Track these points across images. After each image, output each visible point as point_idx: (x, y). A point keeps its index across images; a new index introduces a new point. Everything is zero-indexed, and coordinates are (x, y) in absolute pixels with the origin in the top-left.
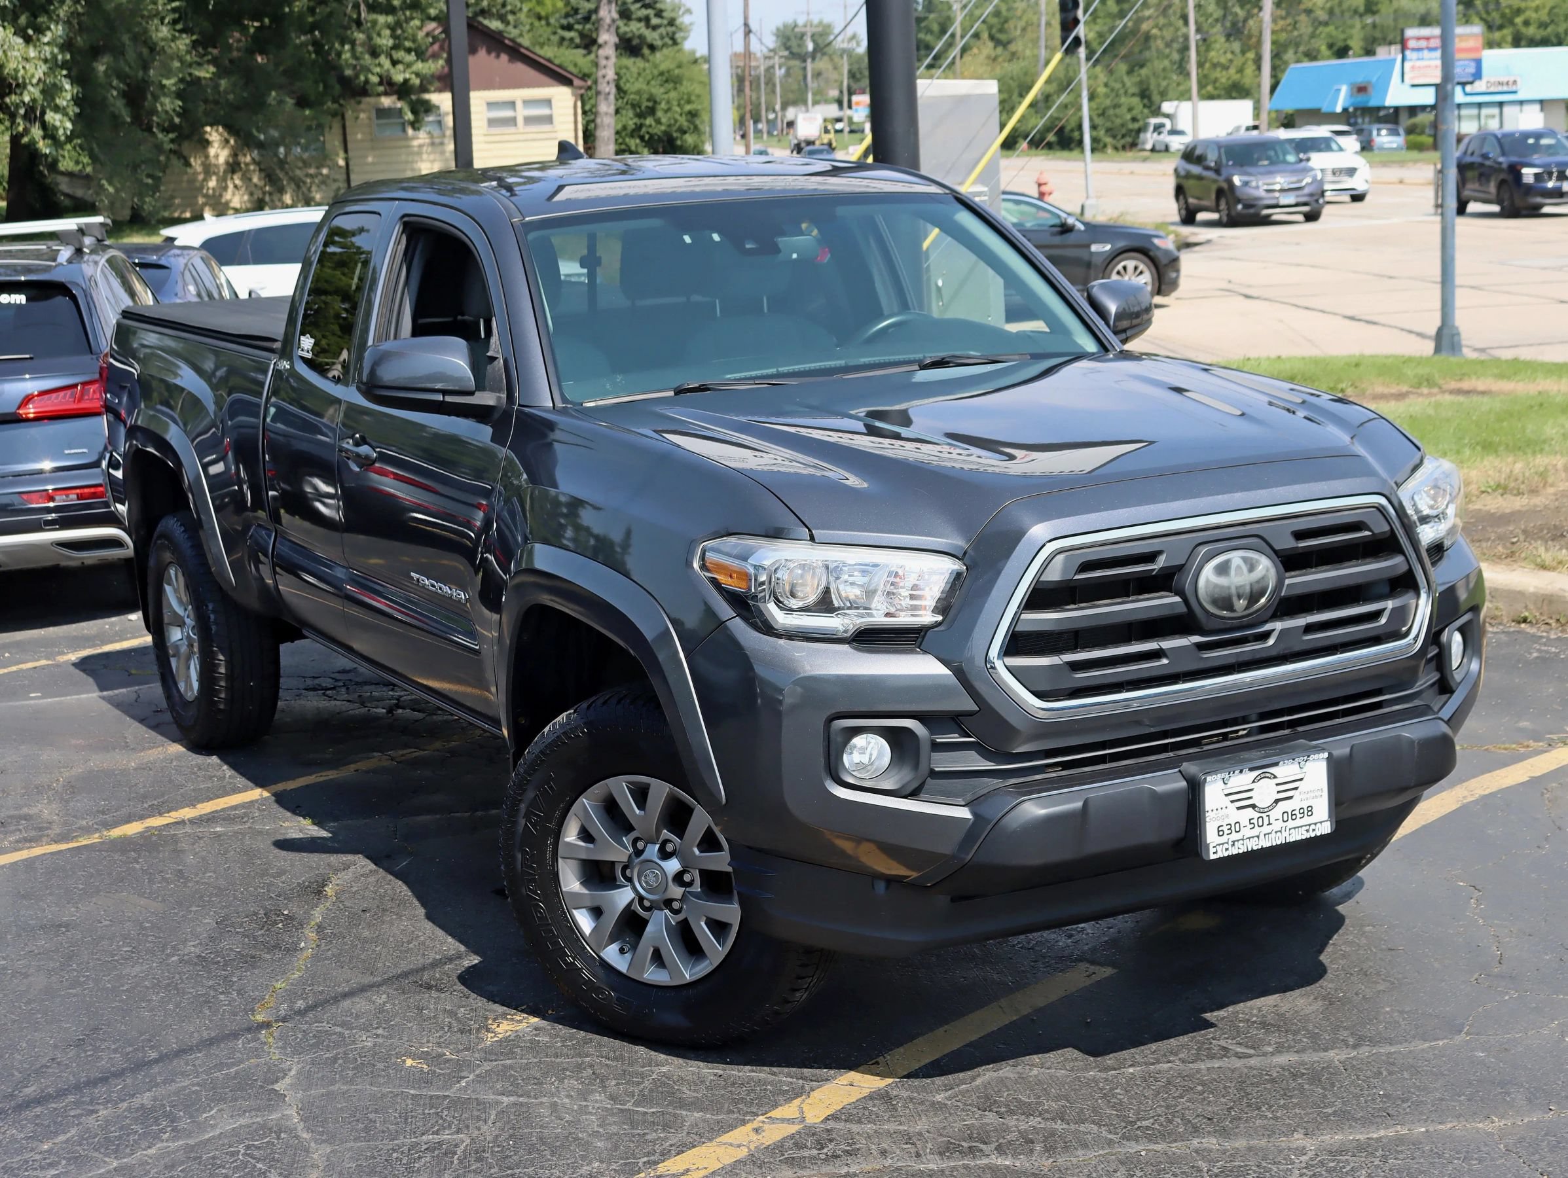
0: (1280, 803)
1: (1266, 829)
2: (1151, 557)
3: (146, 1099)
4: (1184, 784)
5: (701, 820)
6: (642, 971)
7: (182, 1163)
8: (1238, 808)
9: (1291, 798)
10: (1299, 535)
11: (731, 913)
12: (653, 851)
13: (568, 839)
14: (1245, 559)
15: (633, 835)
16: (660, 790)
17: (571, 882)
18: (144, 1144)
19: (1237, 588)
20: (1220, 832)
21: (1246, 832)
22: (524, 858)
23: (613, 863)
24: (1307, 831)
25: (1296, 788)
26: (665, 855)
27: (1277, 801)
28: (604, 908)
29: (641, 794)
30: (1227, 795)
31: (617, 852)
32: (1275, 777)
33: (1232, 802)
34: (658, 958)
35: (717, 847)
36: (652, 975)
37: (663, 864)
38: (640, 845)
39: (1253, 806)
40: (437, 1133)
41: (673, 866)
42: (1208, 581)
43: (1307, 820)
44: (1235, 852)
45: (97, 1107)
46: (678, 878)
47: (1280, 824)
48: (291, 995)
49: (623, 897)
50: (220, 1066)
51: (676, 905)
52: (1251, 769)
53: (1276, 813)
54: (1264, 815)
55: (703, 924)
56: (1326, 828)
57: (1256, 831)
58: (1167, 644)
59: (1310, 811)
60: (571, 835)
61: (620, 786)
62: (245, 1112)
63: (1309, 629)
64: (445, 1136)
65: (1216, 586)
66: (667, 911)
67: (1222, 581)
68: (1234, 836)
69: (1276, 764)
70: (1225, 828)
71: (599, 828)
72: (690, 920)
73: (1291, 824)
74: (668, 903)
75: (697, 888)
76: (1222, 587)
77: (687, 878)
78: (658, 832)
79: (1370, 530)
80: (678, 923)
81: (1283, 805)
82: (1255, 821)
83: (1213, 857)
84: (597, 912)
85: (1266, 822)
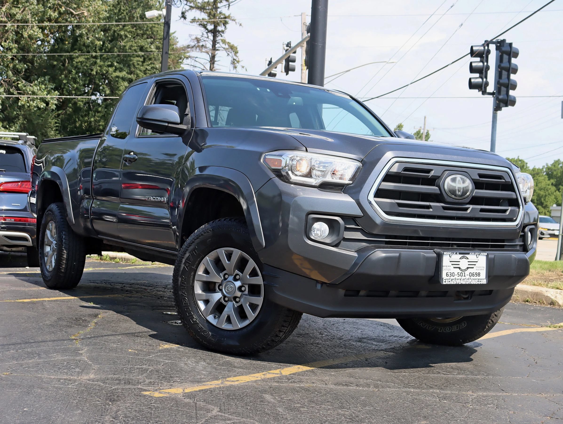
0: (469, 269)
1: (463, 277)
2: (428, 171)
3: (29, 350)
4: (435, 255)
5: (252, 264)
6: (222, 324)
7: (42, 364)
8: (454, 268)
9: (473, 268)
10: (481, 176)
11: (259, 301)
12: (231, 278)
13: (199, 273)
14: (462, 179)
15: (225, 272)
16: (237, 253)
17: (198, 290)
18: (27, 359)
19: (458, 187)
20: (447, 275)
22: (182, 280)
23: (215, 283)
24: (478, 281)
25: (475, 265)
26: (235, 280)
27: (468, 268)
28: (210, 300)
29: (229, 256)
30: (450, 262)
31: (217, 279)
32: (468, 259)
33: (452, 264)
34: (229, 320)
35: (257, 275)
36: (225, 326)
37: (235, 282)
38: (226, 276)
39: (459, 268)
40: (141, 366)
41: (238, 284)
42: (448, 183)
44: (452, 283)
45: (10, 350)
46: (240, 288)
48: (85, 335)
49: (217, 296)
50: (58, 346)
51: (237, 300)
52: (460, 254)
53: (467, 272)
54: (463, 272)
55: (247, 305)
56: (484, 282)
57: (460, 277)
60: (200, 272)
61: (222, 252)
62: (67, 356)
64: (144, 367)
65: (451, 185)
66: (234, 302)
67: (453, 184)
68: (452, 278)
70: (449, 274)
71: (212, 269)
72: (243, 305)
73: (472, 277)
74: (235, 298)
75: (246, 292)
76: (453, 186)
77: (243, 289)
78: (234, 271)
80: (237, 307)
81: (470, 270)
82: (460, 274)
83: (444, 283)
84: (207, 302)
85: (464, 275)
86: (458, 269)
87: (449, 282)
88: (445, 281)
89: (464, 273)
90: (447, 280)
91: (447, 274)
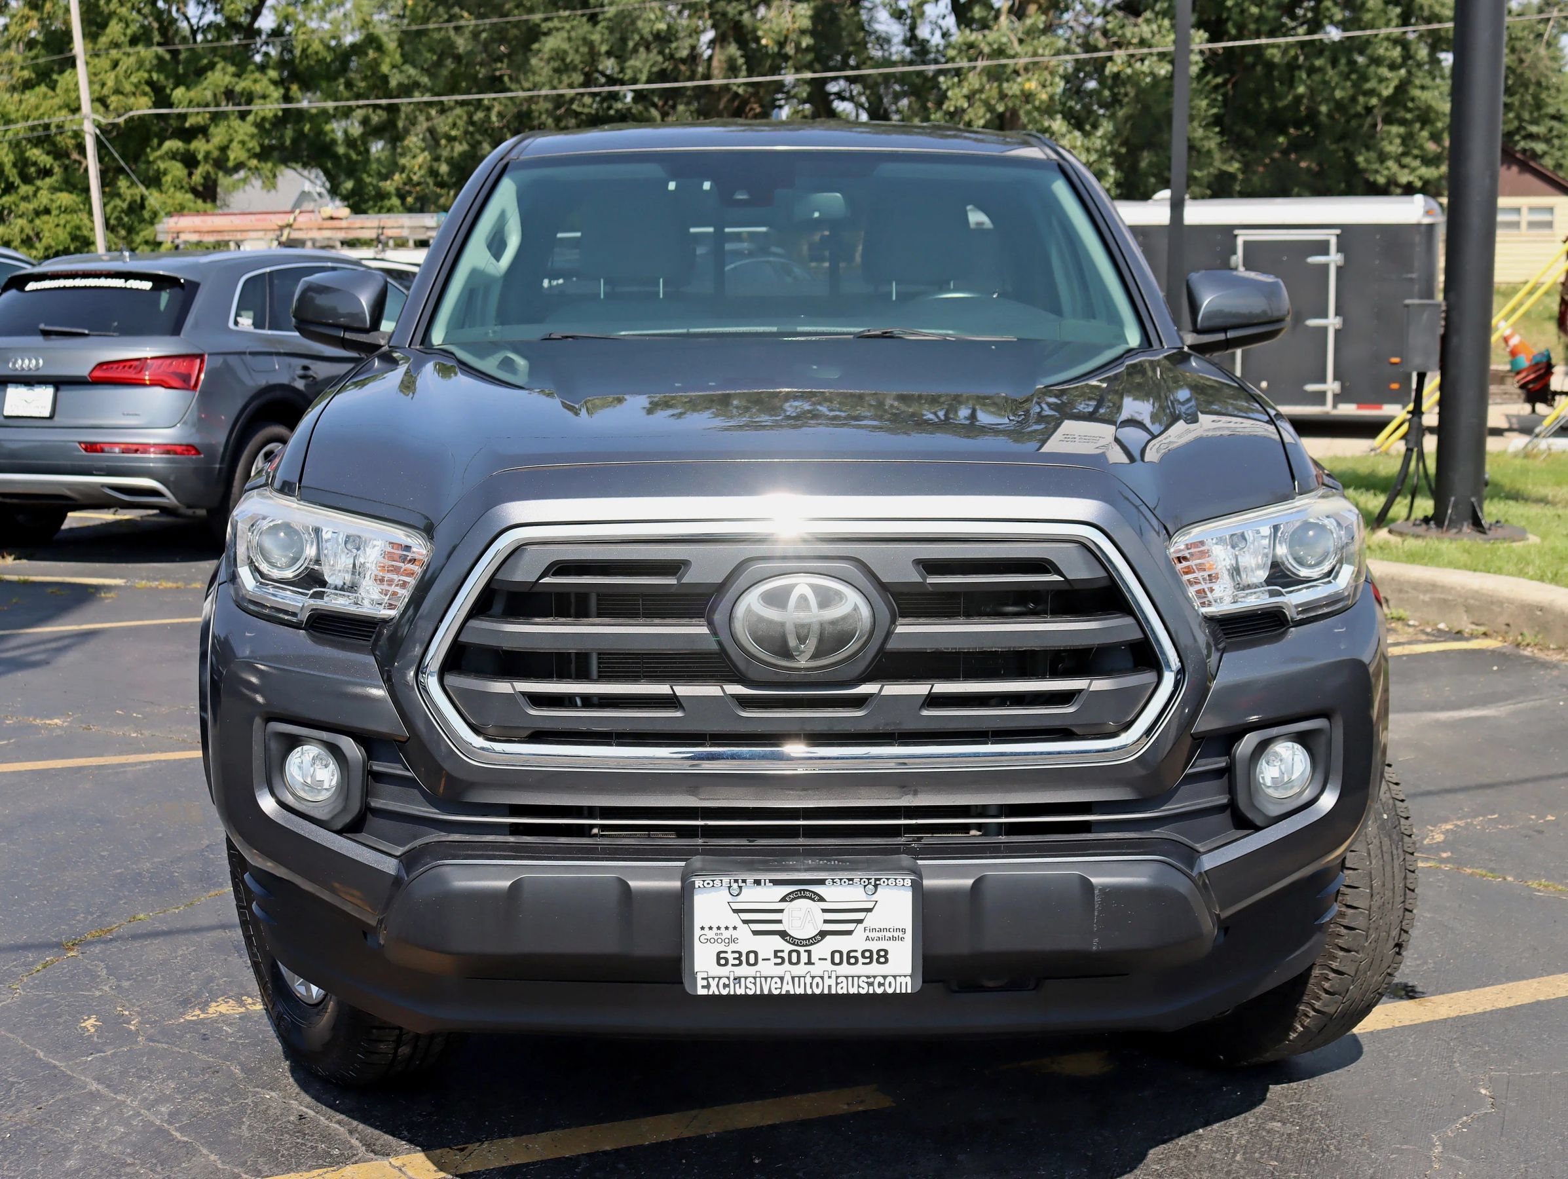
0: (828, 937)
1: (801, 969)
2: (672, 568)
8: (756, 933)
9: (849, 933)
10: (931, 567)
14: (816, 589)
19: (797, 626)
20: (721, 960)
21: (766, 968)
24: (870, 984)
25: (860, 921)
27: (823, 934)
30: (736, 911)
32: (822, 899)
33: (745, 922)
39: (783, 934)
42: (749, 610)
43: (875, 969)
44: (740, 991)
47: (828, 965)
52: (776, 882)
54: (801, 949)
56: (905, 985)
58: (682, 690)
59: (883, 957)
63: (934, 701)
65: (761, 619)
67: (772, 614)
68: (744, 970)
69: (822, 882)
73: (845, 969)
76: (770, 622)
79: (1061, 574)
81: (831, 943)
82: (785, 955)
83: (701, 992)
86: (778, 937)
87: (725, 986)
88: (705, 983)
89: (809, 952)
90: (713, 983)
91: (719, 958)
